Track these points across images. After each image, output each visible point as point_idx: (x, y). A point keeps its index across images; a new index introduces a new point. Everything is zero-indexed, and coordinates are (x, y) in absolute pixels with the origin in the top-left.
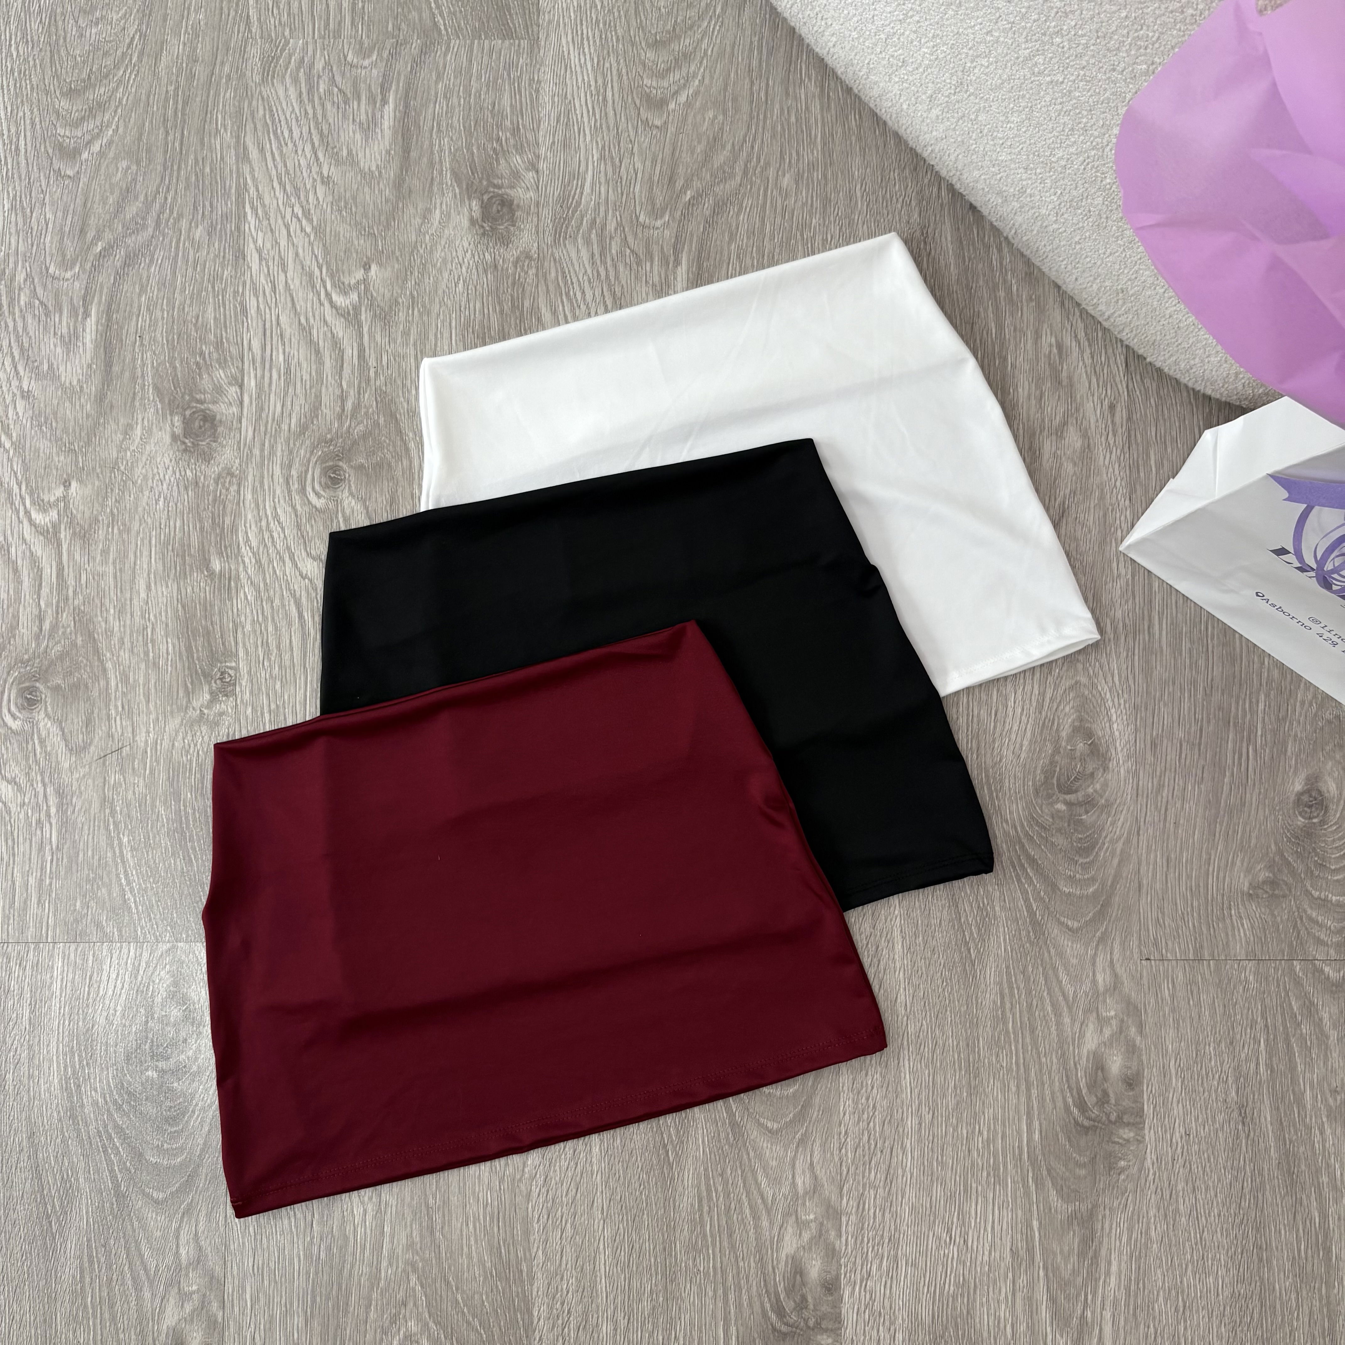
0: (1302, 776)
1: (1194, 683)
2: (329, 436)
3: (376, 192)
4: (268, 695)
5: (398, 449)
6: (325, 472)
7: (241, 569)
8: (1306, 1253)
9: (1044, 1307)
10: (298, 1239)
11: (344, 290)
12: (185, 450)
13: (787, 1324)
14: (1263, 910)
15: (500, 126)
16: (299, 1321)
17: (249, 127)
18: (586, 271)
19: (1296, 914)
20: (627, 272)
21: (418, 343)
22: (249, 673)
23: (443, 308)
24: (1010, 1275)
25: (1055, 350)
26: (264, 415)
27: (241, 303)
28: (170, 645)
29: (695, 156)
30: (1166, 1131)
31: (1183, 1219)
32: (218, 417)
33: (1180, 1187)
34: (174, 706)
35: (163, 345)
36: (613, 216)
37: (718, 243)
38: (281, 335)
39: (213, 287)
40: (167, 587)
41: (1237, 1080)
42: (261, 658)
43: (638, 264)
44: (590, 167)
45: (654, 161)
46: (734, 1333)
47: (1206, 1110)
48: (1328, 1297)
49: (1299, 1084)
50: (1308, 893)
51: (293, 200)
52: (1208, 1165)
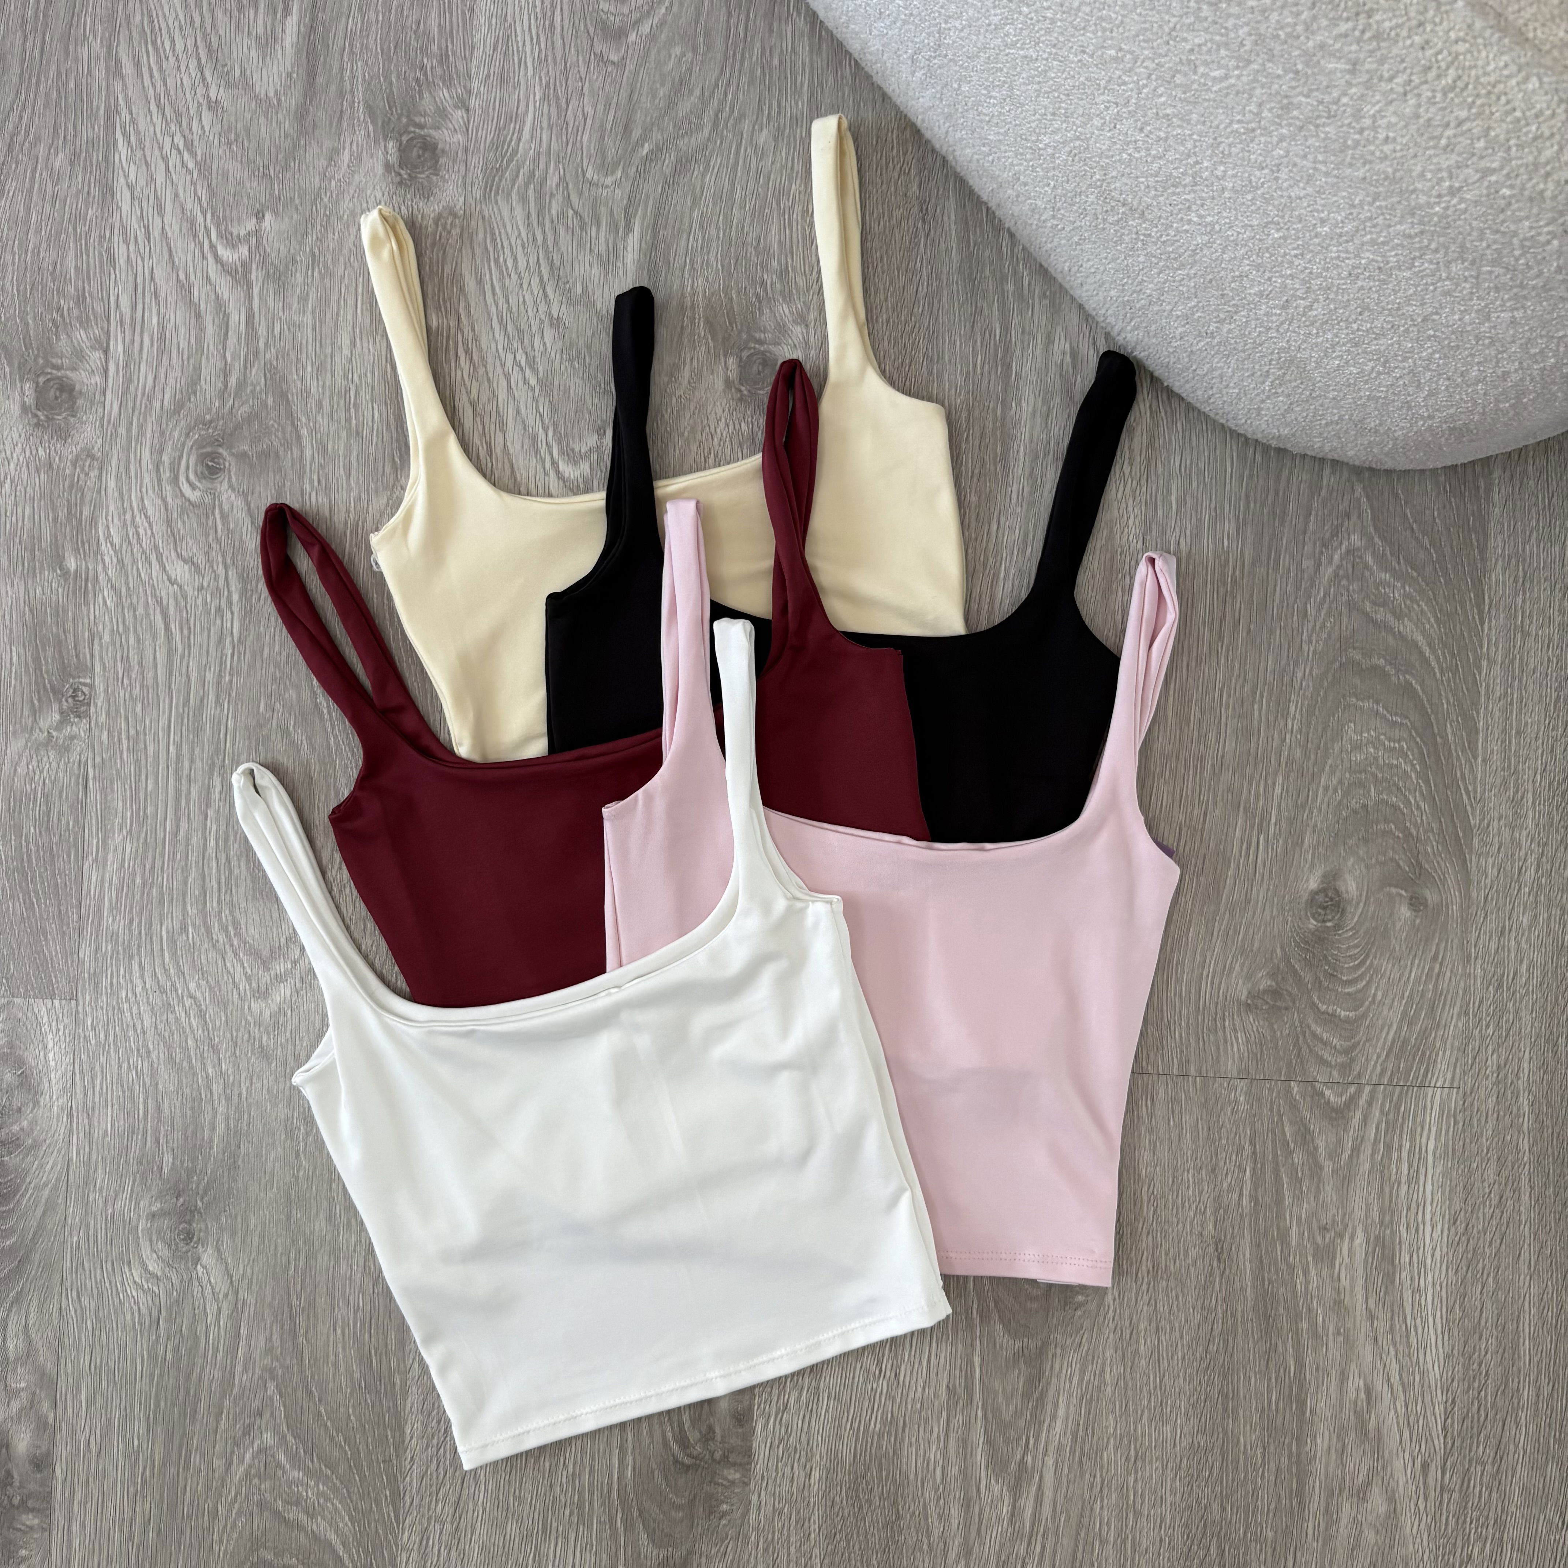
0: (1319, 872)
1: (1202, 759)
2: (208, 417)
3: (274, 124)
4: (127, 719)
5: (288, 435)
6: (202, 458)
7: (100, 569)
8: (1277, 1405)
9: (980, 1450)
10: (142, 1336)
11: (232, 242)
12: (37, 425)
13: (690, 1456)
14: (1261, 1023)
15: (424, 51)
16: (139, 1427)
17: (124, 34)
18: (520, 234)
19: (1299, 1029)
20: (569, 237)
21: (318, 311)
22: (106, 691)
23: (349, 269)
24: (944, 1414)
25: (1068, 358)
26: (132, 388)
27: (109, 251)
28: (14, 654)
29: (657, 101)
30: (1131, 1265)
31: (1143, 1362)
32: (77, 387)
33: (1142, 1327)
34: (18, 726)
35: (13, 296)
36: (555, 170)
37: (678, 208)
38: (156, 292)
39: (75, 229)
40: (13, 585)
41: (1216, 1211)
42: (120, 676)
43: (582, 229)
44: (531, 108)
45: (607, 105)
46: (631, 1463)
47: (1179, 1242)
48: (1299, 1455)
49: (1285, 1219)
50: (1314, 1006)
51: (173, 128)
52: (1175, 1303)
